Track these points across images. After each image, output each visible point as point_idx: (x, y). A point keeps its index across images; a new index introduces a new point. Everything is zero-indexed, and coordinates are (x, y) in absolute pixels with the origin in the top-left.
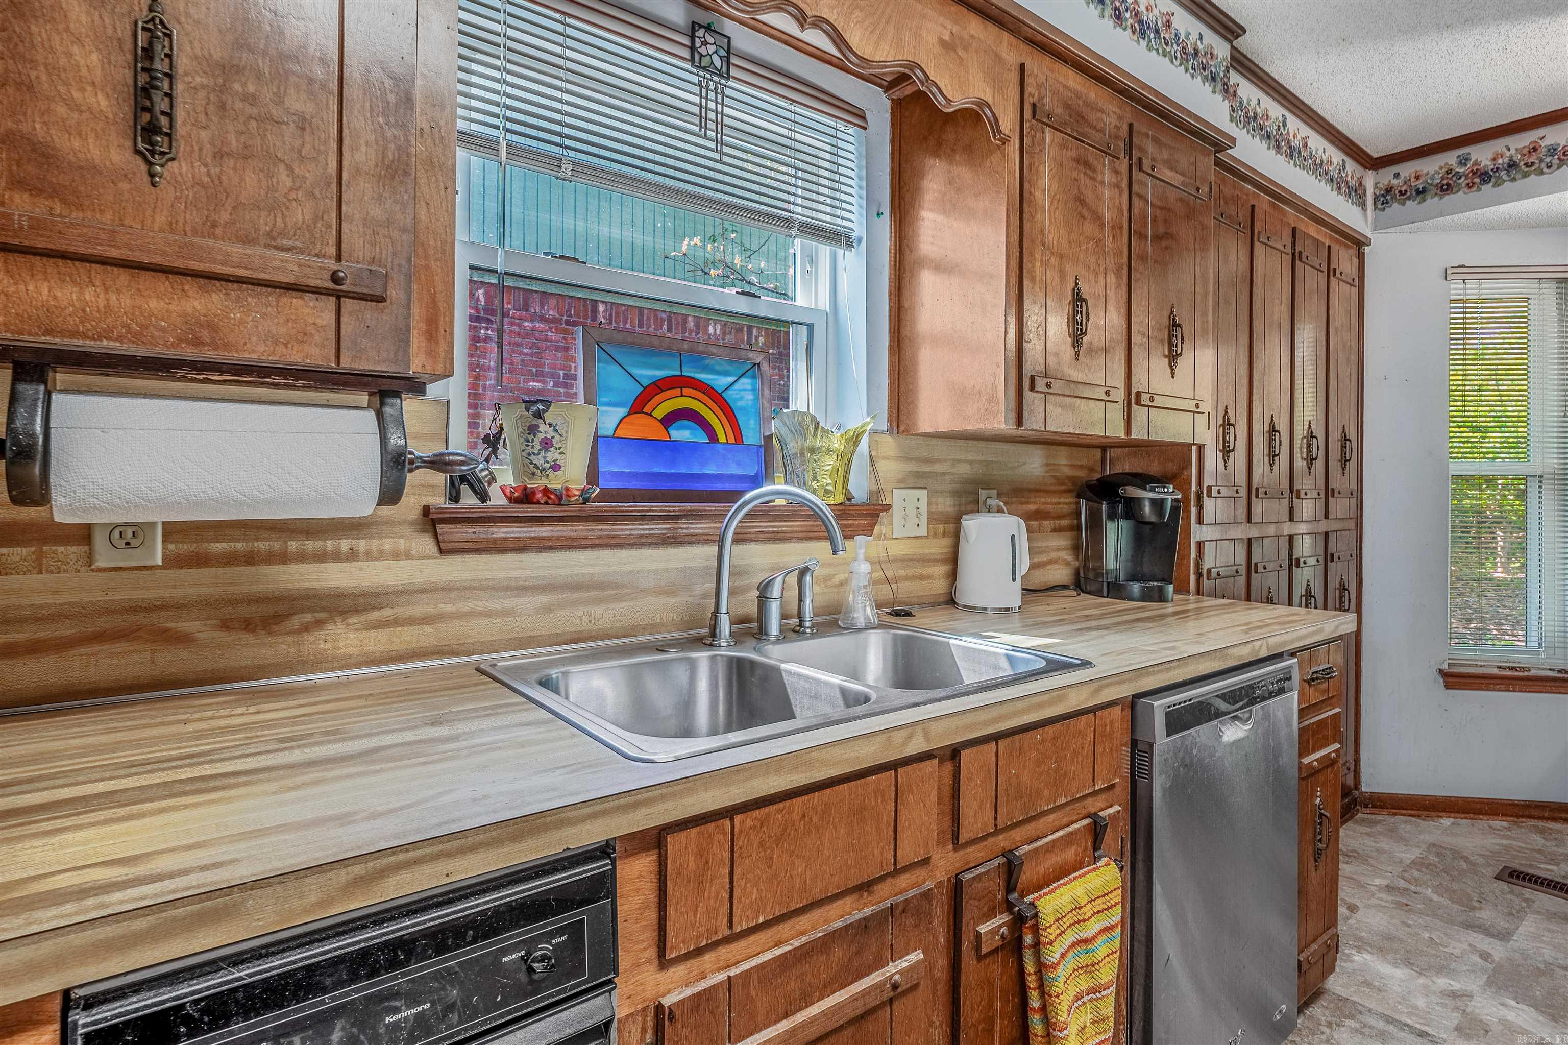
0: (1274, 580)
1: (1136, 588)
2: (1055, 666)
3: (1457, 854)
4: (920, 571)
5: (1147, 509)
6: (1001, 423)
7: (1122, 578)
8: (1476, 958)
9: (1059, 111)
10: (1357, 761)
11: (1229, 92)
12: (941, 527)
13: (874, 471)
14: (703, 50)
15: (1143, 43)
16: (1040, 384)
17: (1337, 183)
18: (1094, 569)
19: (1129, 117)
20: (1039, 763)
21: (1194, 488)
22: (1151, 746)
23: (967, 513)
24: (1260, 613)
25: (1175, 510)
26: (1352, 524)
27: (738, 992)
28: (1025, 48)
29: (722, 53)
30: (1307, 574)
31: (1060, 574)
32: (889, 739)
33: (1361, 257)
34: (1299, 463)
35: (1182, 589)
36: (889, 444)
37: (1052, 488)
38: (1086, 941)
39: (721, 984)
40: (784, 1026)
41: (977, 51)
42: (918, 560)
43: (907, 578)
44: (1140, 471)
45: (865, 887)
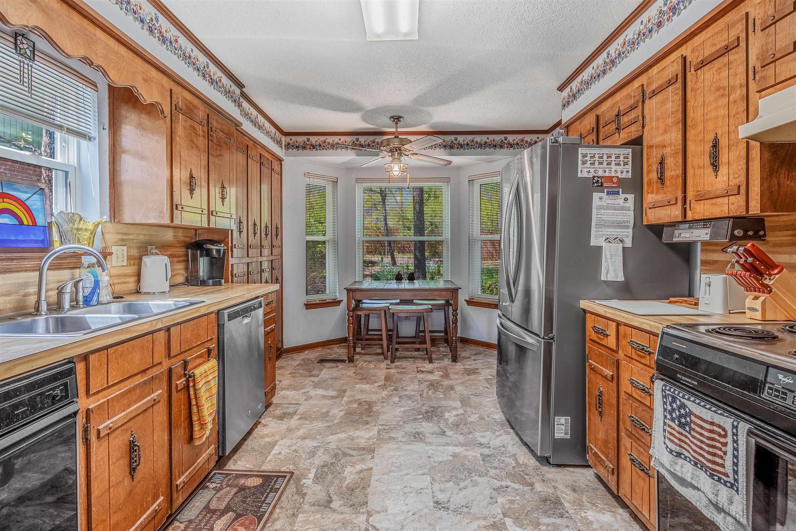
0: (256, 277)
1: (211, 282)
2: (192, 304)
3: (309, 360)
4: (123, 280)
5: (214, 252)
6: (167, 221)
7: (205, 279)
8: (311, 383)
9: (184, 108)
10: (282, 338)
11: (240, 106)
12: (132, 262)
13: (104, 238)
14: (21, 46)
15: (212, 87)
16: (179, 208)
17: (274, 139)
18: (194, 276)
19: (208, 111)
20: (192, 331)
21: (230, 245)
22: (223, 325)
23: (145, 255)
24: (252, 286)
25: (224, 253)
26: (279, 257)
27: (110, 404)
28: (172, 83)
29: (31, 49)
30: (266, 275)
31: (180, 279)
32: (152, 324)
33: (281, 165)
34: (263, 236)
35: (227, 282)
36: (110, 227)
37: (176, 245)
38: (208, 381)
39: (104, 402)
40: (124, 413)
41: (156, 83)
42: (123, 276)
43: (118, 283)
44: (210, 238)
45: (144, 371)
